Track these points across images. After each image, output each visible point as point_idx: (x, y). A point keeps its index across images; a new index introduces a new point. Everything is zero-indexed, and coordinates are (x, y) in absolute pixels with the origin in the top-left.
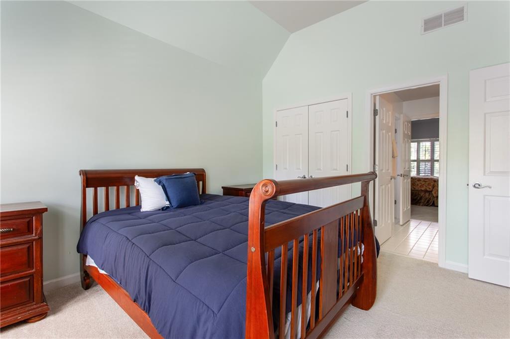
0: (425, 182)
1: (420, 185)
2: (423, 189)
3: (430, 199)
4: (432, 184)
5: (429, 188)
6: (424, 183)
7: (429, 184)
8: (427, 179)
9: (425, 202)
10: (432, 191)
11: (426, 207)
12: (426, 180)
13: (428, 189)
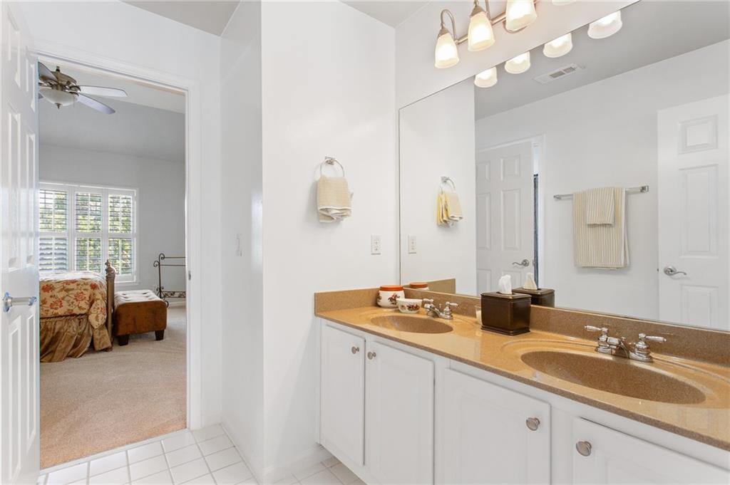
0: (67, 290)
1: (50, 301)
2: (61, 311)
3: (82, 335)
4: (87, 294)
5: (80, 308)
6: (64, 293)
7: (77, 297)
8: (73, 282)
9: (67, 347)
10: (87, 315)
11: (72, 359)
12: (69, 287)
13: (76, 311)
